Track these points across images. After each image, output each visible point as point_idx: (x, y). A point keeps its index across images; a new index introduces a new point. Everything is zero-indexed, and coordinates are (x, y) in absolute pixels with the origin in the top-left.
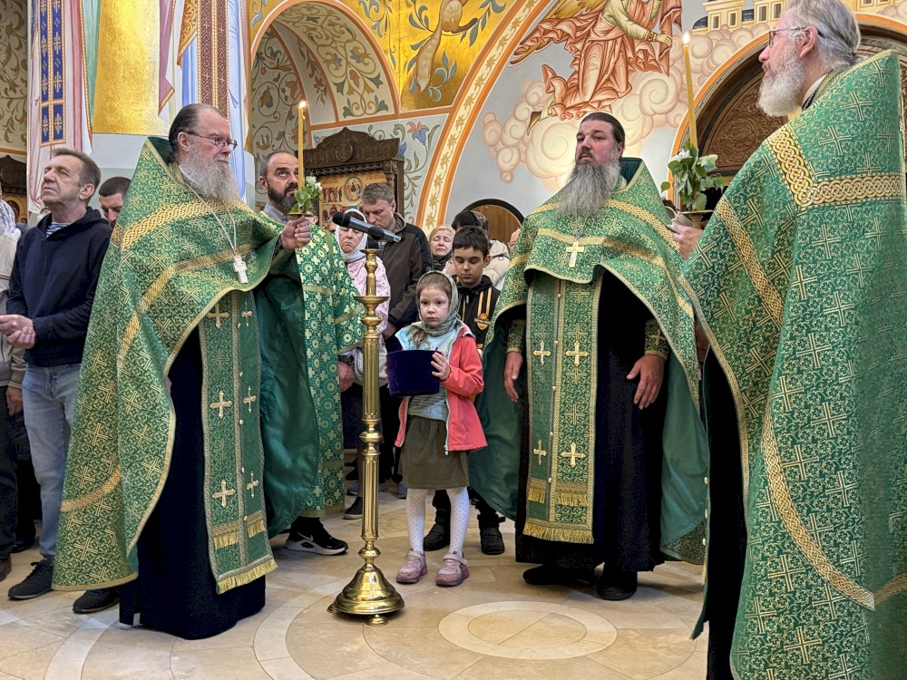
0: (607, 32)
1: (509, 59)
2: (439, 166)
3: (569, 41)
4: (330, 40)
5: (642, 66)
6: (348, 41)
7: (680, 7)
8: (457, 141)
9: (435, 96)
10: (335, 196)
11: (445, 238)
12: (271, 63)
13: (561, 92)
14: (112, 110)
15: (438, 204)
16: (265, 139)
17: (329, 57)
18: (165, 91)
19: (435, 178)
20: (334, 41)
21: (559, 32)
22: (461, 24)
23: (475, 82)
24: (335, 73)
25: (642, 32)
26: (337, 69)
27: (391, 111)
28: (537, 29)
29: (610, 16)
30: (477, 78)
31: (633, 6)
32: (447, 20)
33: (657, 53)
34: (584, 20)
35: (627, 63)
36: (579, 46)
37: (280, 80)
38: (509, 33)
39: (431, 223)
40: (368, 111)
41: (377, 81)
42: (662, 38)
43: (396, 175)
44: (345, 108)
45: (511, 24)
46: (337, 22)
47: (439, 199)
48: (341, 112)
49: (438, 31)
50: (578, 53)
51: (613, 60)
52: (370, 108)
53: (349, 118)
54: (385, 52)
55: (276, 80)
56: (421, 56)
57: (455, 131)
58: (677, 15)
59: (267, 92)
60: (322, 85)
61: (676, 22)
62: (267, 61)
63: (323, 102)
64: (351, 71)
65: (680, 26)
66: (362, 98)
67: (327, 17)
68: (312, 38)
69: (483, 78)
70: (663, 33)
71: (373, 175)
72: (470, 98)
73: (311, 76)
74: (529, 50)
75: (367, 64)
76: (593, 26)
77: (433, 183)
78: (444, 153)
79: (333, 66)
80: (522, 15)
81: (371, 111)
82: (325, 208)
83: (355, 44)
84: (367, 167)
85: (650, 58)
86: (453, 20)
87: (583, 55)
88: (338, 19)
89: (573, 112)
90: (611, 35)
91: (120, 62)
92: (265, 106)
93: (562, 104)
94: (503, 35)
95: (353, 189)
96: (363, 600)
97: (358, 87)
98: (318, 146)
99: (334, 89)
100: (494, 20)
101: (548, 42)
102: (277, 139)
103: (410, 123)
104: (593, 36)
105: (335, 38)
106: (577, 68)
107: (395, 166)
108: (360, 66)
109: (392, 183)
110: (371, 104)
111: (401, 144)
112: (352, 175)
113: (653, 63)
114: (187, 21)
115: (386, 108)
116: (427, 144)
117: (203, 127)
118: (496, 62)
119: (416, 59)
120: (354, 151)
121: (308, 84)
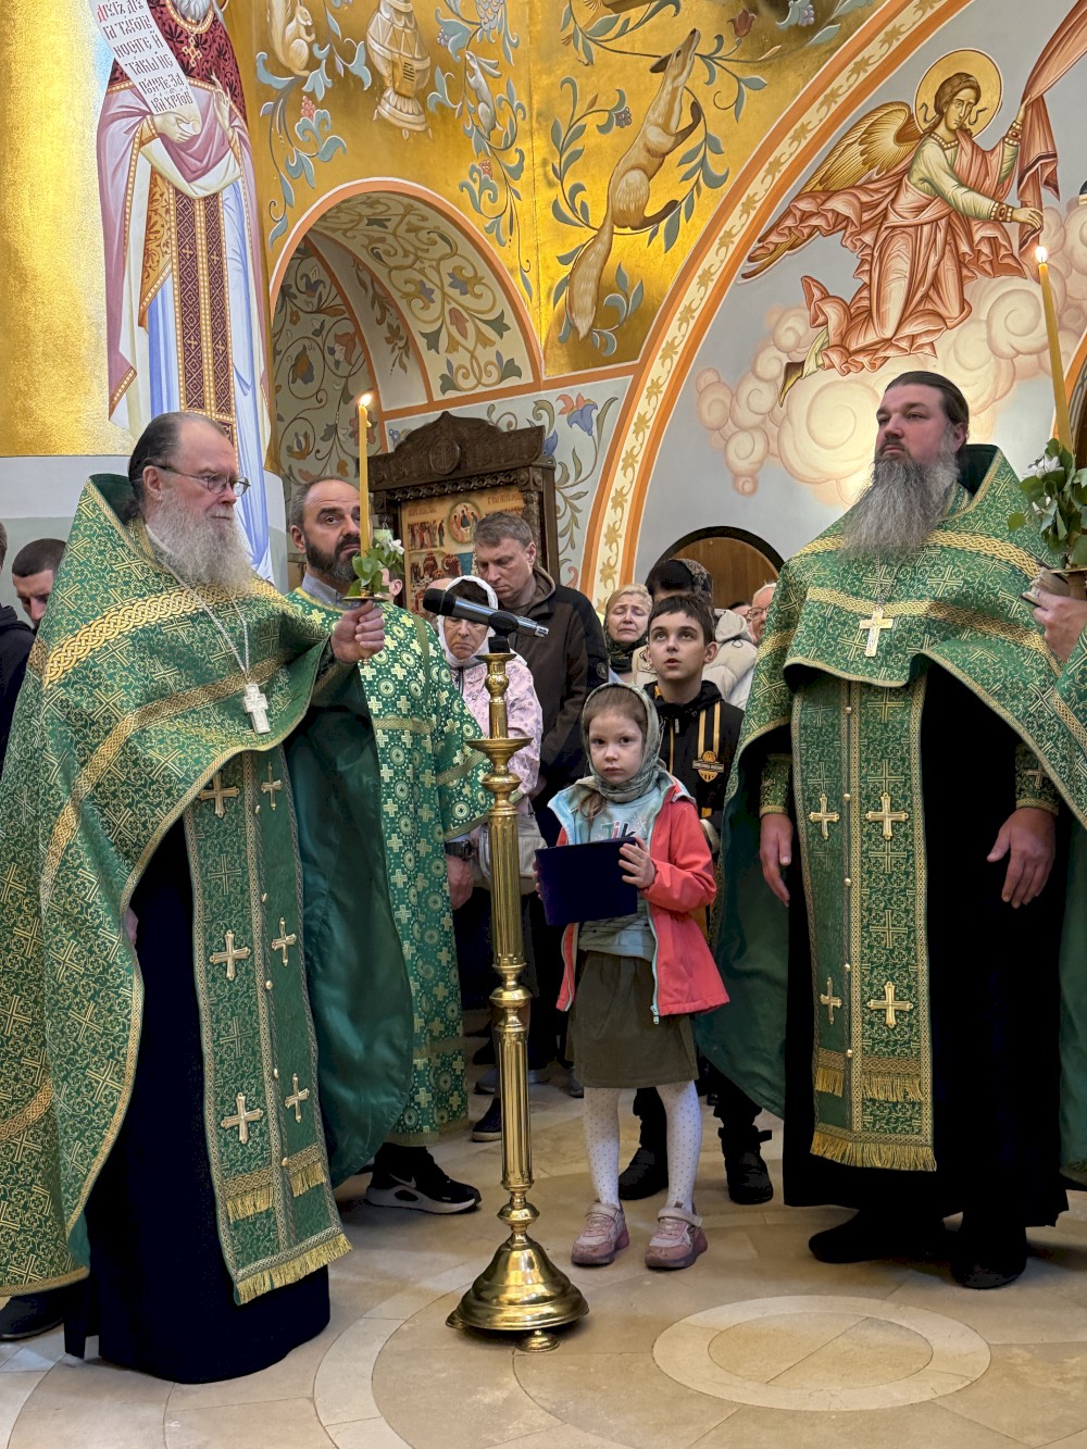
0: (920, 209)
1: (738, 273)
2: (619, 473)
3: (849, 230)
4: (412, 257)
5: (988, 267)
6: (442, 258)
7: (1055, 155)
8: (651, 424)
9: (605, 345)
10: (432, 535)
11: (635, 609)
12: (307, 303)
13: (840, 324)
14: (27, 414)
15: (621, 542)
16: (302, 439)
17: (411, 288)
18: (119, 374)
19: (613, 494)
20: (418, 258)
21: (830, 215)
22: (649, 213)
23: (678, 315)
24: (425, 315)
25: (985, 205)
26: (425, 308)
27: (527, 378)
28: (788, 213)
29: (924, 180)
30: (681, 308)
31: (964, 160)
32: (623, 207)
33: (1016, 243)
34: (876, 191)
35: (960, 263)
36: (868, 238)
37: (324, 333)
38: (737, 223)
39: (610, 576)
40: (485, 380)
41: (499, 325)
42: (1023, 215)
43: (541, 494)
44: (443, 377)
45: (739, 207)
46: (422, 224)
47: (623, 531)
48: (436, 384)
49: (607, 229)
50: (868, 251)
51: (933, 260)
52: (489, 374)
53: (451, 394)
54: (512, 271)
55: (317, 333)
56: (578, 275)
57: (647, 407)
58: (1048, 170)
59: (302, 355)
60: (400, 337)
61: (1047, 183)
62: (301, 300)
63: (404, 367)
64: (450, 311)
65: (1056, 189)
66: (473, 357)
67: (404, 216)
68: (378, 257)
69: (694, 306)
70: (1024, 205)
71: (498, 495)
72: (671, 346)
73: (380, 322)
74: (774, 253)
75: (479, 296)
76: (893, 201)
77: (610, 504)
78: (627, 447)
79: (417, 303)
80: (759, 188)
81: (491, 379)
82: (415, 559)
83: (457, 261)
84: (488, 481)
85: (1003, 252)
86: (632, 207)
87: (876, 254)
88: (424, 219)
89: (864, 359)
90: (926, 215)
91: (36, 327)
92: (299, 381)
93: (842, 346)
94: (726, 227)
95: (464, 522)
96: (512, 1303)
97: (464, 335)
98: (397, 449)
99: (422, 343)
100: (708, 202)
101: (810, 235)
102: (322, 439)
103: (563, 398)
104: (893, 219)
105: (420, 254)
106: (866, 279)
107: (539, 477)
108: (467, 300)
109: (535, 507)
110: (490, 368)
111: (548, 435)
112: (461, 497)
113: (1008, 261)
114: (152, 246)
115: (519, 374)
116: (595, 433)
117: (187, 457)
118: (715, 278)
119: (567, 281)
120: (463, 454)
121: (375, 337)
